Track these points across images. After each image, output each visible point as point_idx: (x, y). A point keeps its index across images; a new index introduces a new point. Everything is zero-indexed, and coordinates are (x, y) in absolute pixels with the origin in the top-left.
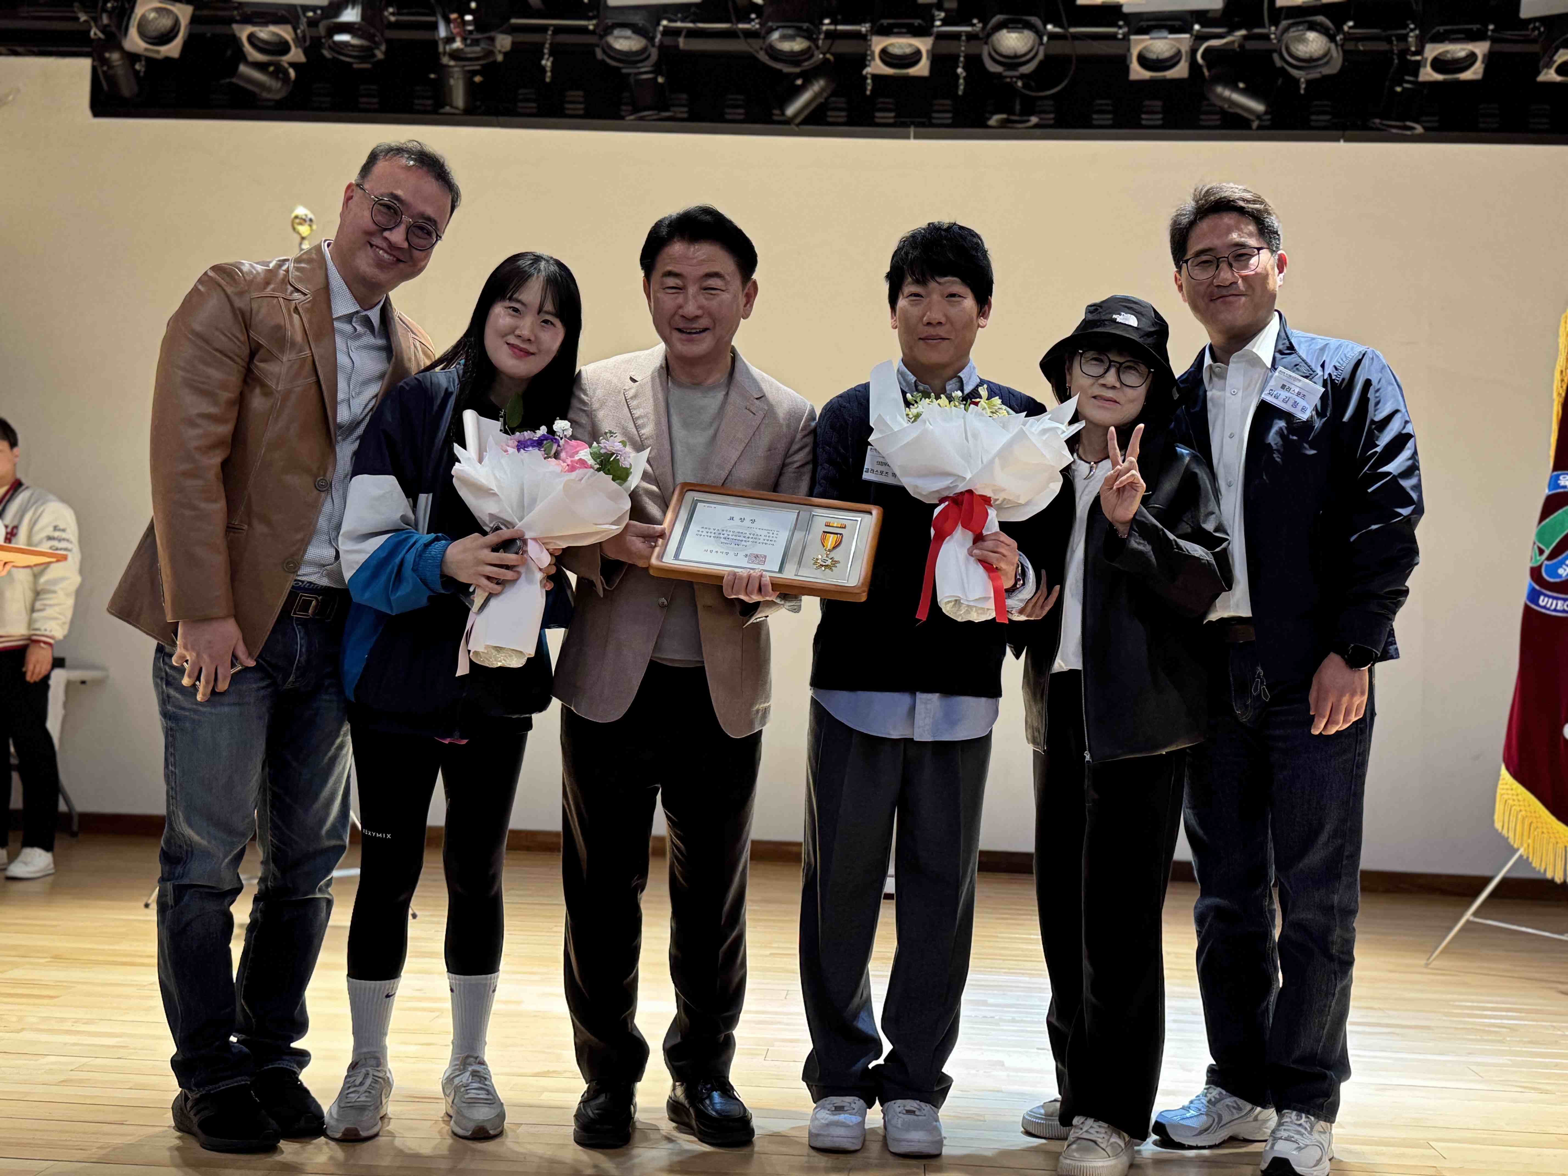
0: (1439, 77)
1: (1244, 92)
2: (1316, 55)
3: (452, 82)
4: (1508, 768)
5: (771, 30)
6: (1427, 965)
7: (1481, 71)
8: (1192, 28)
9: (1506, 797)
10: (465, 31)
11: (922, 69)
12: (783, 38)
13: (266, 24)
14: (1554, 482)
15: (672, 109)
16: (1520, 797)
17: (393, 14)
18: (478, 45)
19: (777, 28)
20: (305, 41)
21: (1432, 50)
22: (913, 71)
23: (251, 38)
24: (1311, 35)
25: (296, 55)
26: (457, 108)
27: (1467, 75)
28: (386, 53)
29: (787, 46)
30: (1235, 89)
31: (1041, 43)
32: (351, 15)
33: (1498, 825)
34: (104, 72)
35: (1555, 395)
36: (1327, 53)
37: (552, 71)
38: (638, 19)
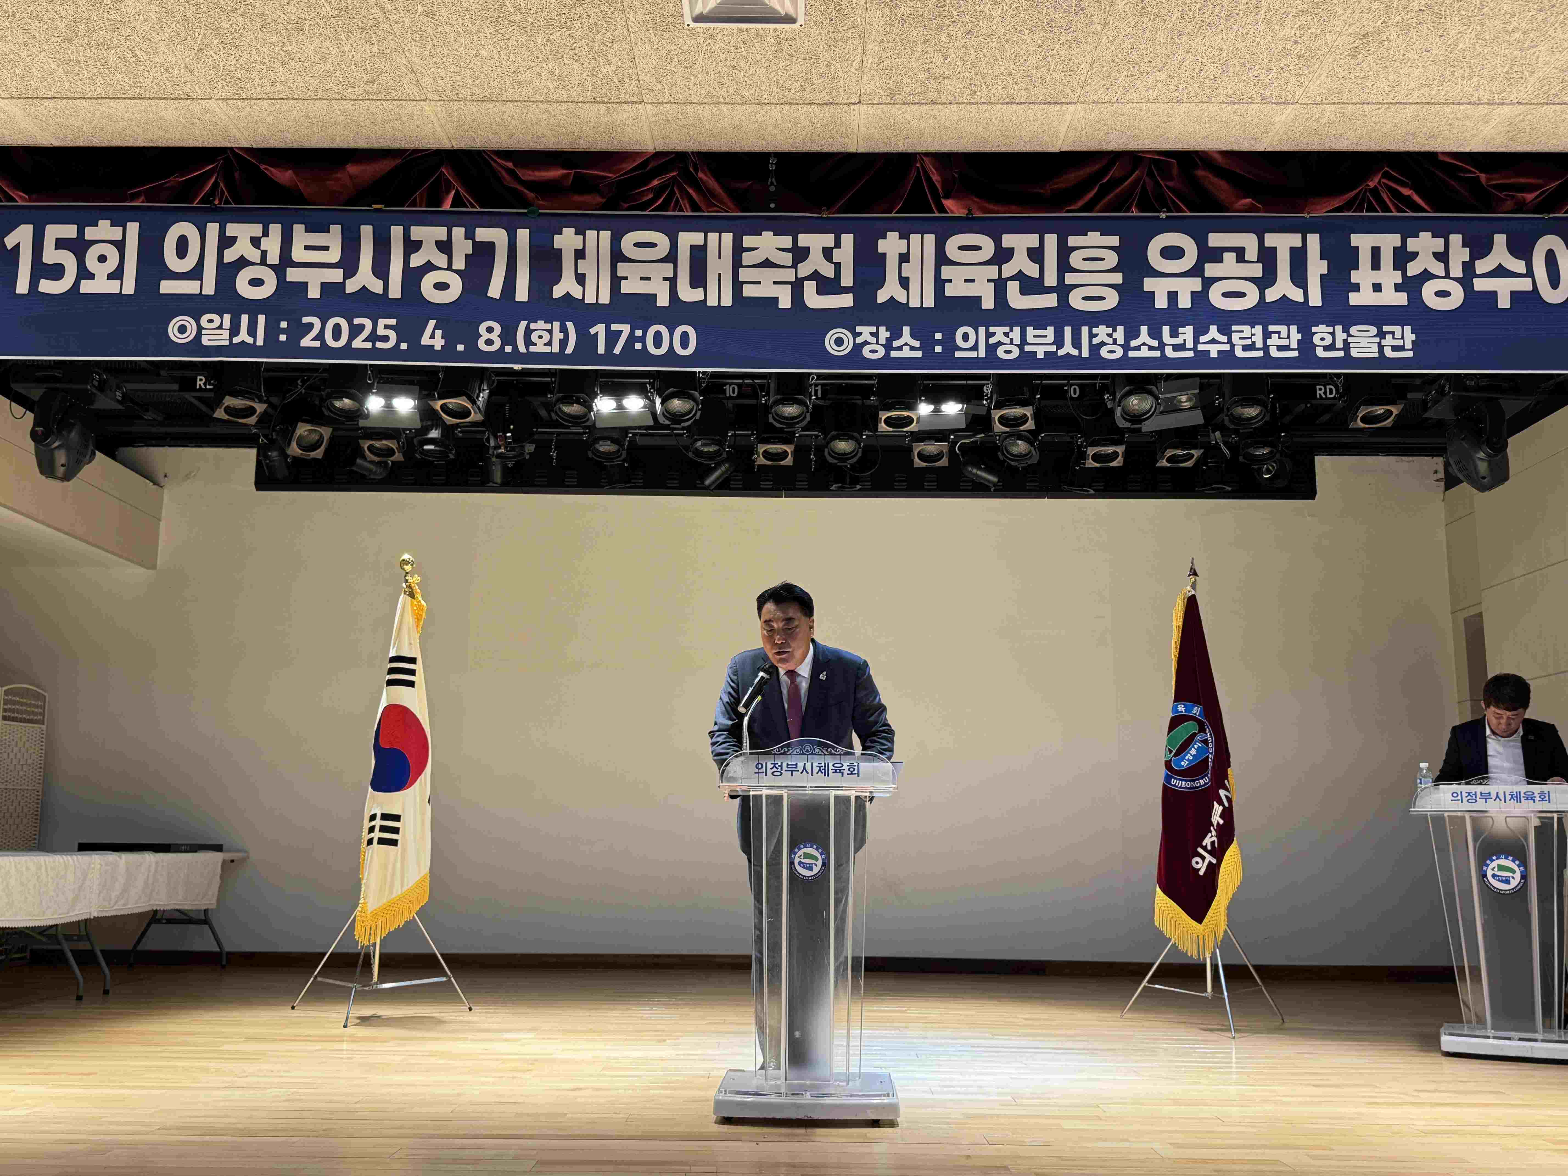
0: (1098, 465)
1: (985, 470)
2: (1024, 452)
3: (494, 468)
4: (1160, 887)
5: (697, 440)
6: (1122, 1017)
7: (1122, 461)
8: (949, 438)
9: (1160, 905)
10: (506, 442)
11: (789, 461)
12: (703, 445)
13: (381, 439)
14: (1175, 709)
15: (633, 481)
16: (1168, 905)
17: (460, 432)
18: (514, 451)
19: (700, 439)
20: (403, 448)
21: (1093, 450)
22: (782, 463)
23: (370, 448)
24: (1020, 442)
25: (398, 457)
26: (497, 483)
27: (1114, 464)
28: (455, 455)
29: (706, 449)
30: (980, 469)
31: (860, 448)
32: (434, 434)
33: (1157, 924)
34: (267, 464)
35: (1173, 657)
36: (1030, 452)
37: (556, 459)
38: (615, 435)
